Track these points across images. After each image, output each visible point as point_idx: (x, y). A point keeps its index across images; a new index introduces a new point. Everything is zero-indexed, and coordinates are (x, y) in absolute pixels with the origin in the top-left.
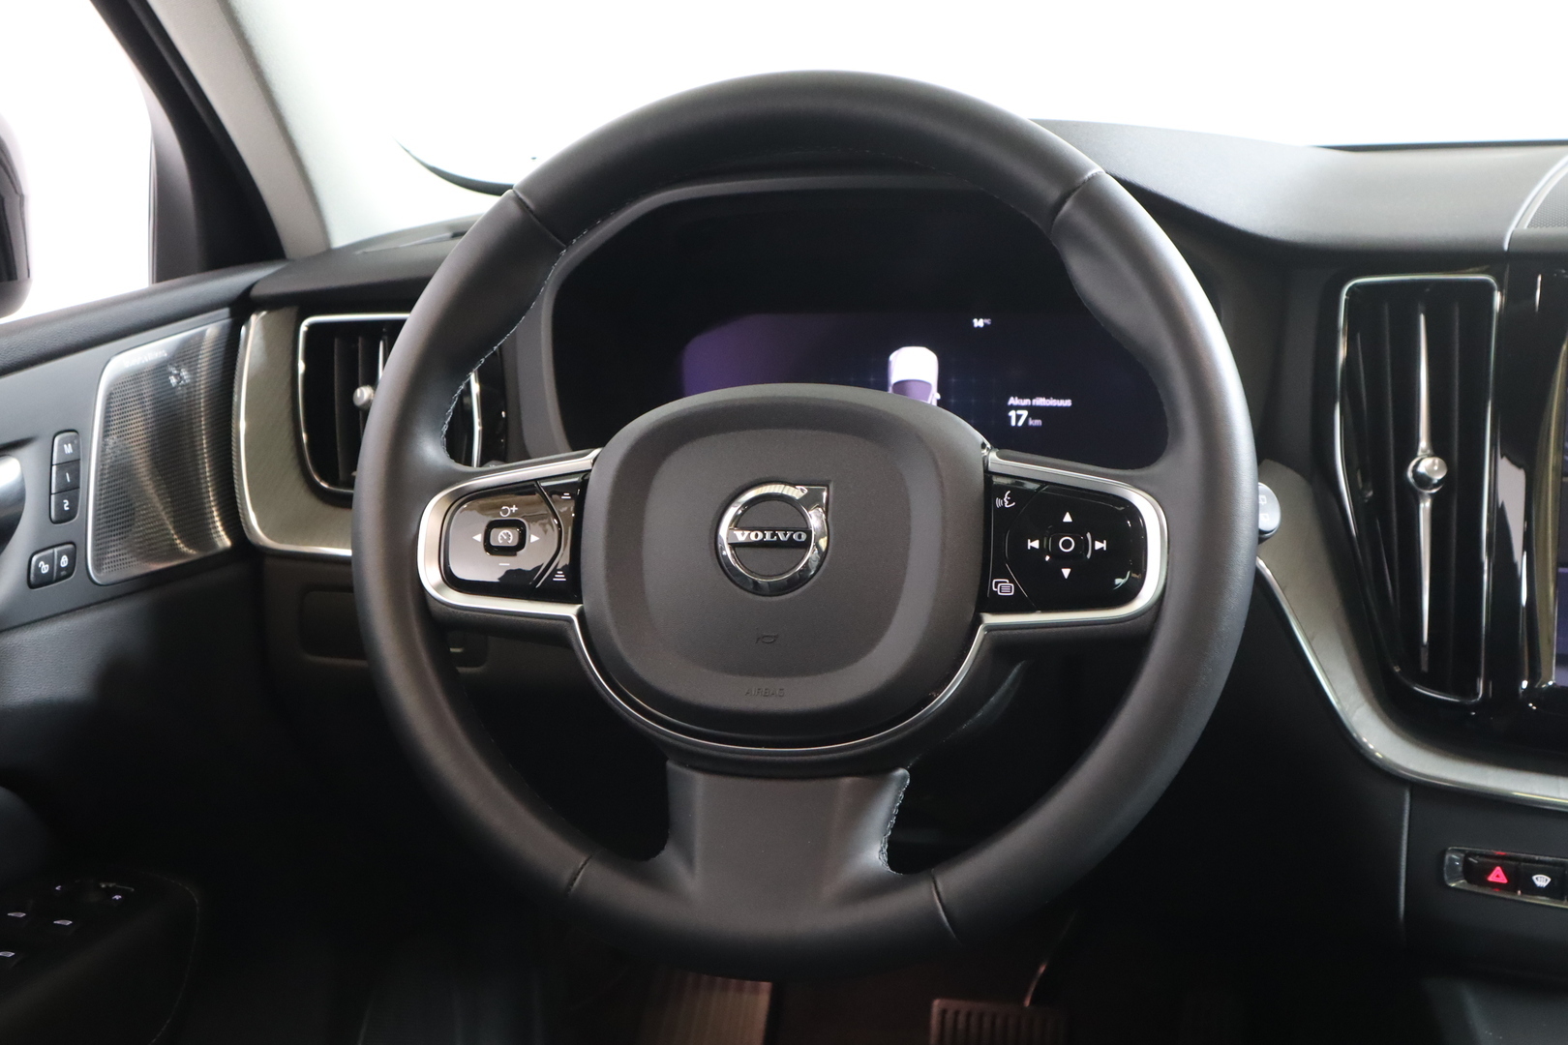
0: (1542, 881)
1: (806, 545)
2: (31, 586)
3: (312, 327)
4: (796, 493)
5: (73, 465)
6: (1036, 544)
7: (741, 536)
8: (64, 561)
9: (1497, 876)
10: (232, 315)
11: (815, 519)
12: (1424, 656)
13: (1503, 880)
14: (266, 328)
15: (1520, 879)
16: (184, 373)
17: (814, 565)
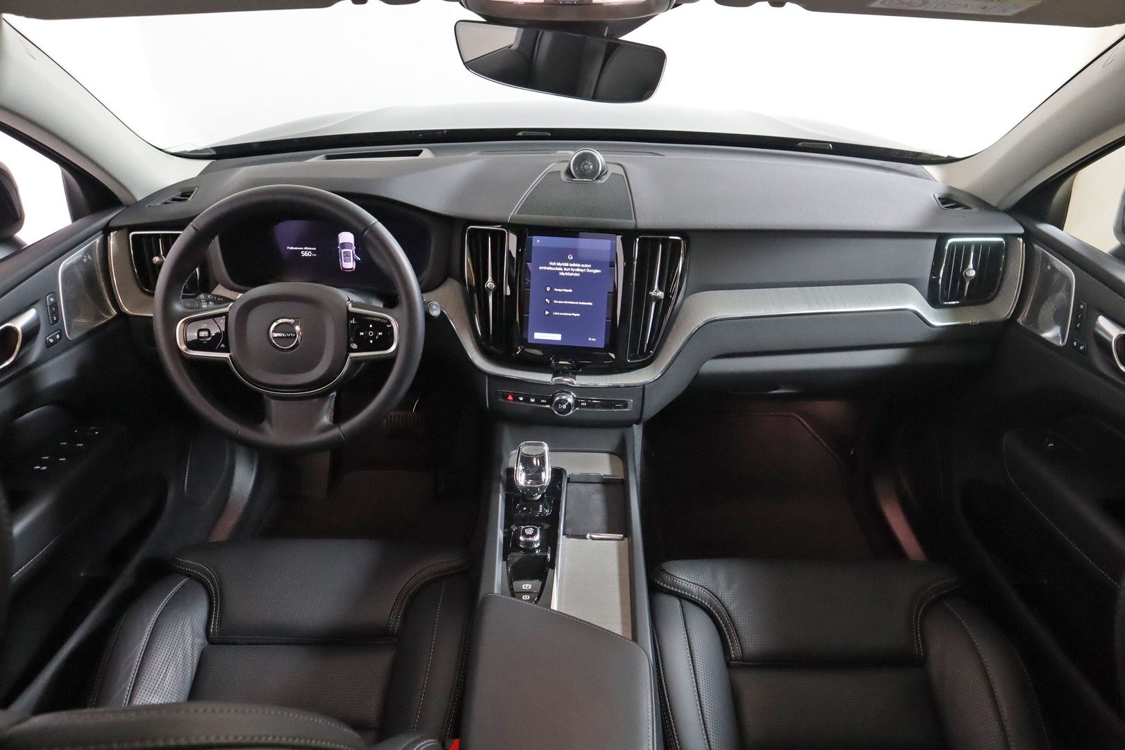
0: (521, 399)
1: (295, 337)
2: (48, 347)
3: (134, 236)
4: (292, 321)
5: (55, 305)
6: (362, 334)
7: (276, 335)
8: (58, 336)
9: (510, 398)
10: (103, 233)
11: (297, 328)
12: (491, 337)
13: (512, 399)
14: (117, 239)
15: (516, 398)
16: (89, 256)
17: (299, 340)
